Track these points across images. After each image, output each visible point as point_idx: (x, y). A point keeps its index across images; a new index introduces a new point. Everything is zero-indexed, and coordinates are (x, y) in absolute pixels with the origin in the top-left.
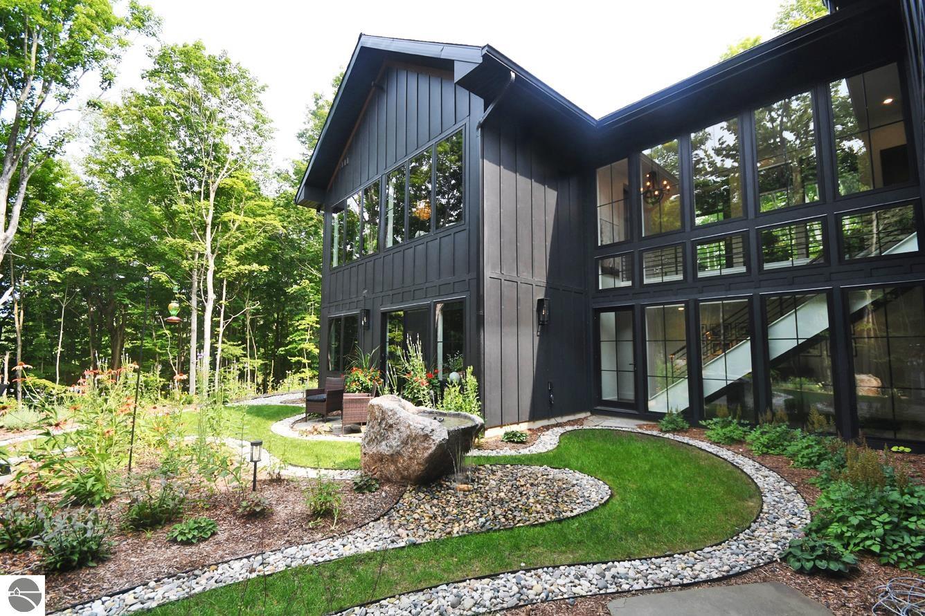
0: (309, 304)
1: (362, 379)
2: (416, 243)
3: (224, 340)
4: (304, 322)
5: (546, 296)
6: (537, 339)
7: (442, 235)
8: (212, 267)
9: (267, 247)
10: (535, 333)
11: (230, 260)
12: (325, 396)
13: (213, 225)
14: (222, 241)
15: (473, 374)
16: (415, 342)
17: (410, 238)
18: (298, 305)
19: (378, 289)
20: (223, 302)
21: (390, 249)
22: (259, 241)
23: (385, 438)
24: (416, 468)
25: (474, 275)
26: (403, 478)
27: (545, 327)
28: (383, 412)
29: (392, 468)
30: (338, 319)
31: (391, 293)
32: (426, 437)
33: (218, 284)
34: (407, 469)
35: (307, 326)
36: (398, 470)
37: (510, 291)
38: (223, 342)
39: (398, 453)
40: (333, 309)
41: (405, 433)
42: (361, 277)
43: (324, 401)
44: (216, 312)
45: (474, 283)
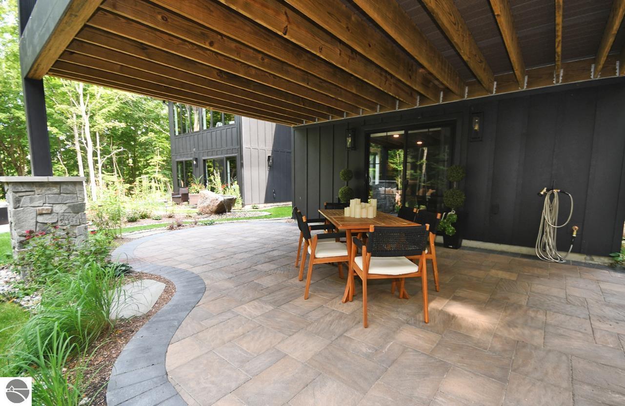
0: (155, 148)
1: (196, 188)
2: (217, 130)
3: (103, 171)
4: (153, 160)
5: (272, 154)
6: (268, 172)
7: (227, 128)
8: (88, 125)
9: (122, 109)
10: (267, 169)
11: (99, 118)
12: (180, 196)
13: (85, 95)
14: (91, 107)
15: (237, 184)
16: (217, 173)
17: (214, 126)
18: (147, 148)
19: (201, 148)
20: (98, 147)
21: (205, 130)
22: (116, 105)
23: (205, 202)
24: (215, 208)
25: (239, 147)
26: (211, 212)
27: (272, 167)
28: (204, 194)
29: (208, 209)
30: (181, 162)
31: (207, 151)
32: (217, 199)
33: (93, 135)
34: (212, 209)
35: (156, 163)
36: (210, 210)
37: (255, 153)
38: (103, 173)
39: (209, 205)
40: (178, 157)
41: (211, 199)
42: (192, 142)
43: (180, 197)
44: (95, 154)
45: (239, 149)
